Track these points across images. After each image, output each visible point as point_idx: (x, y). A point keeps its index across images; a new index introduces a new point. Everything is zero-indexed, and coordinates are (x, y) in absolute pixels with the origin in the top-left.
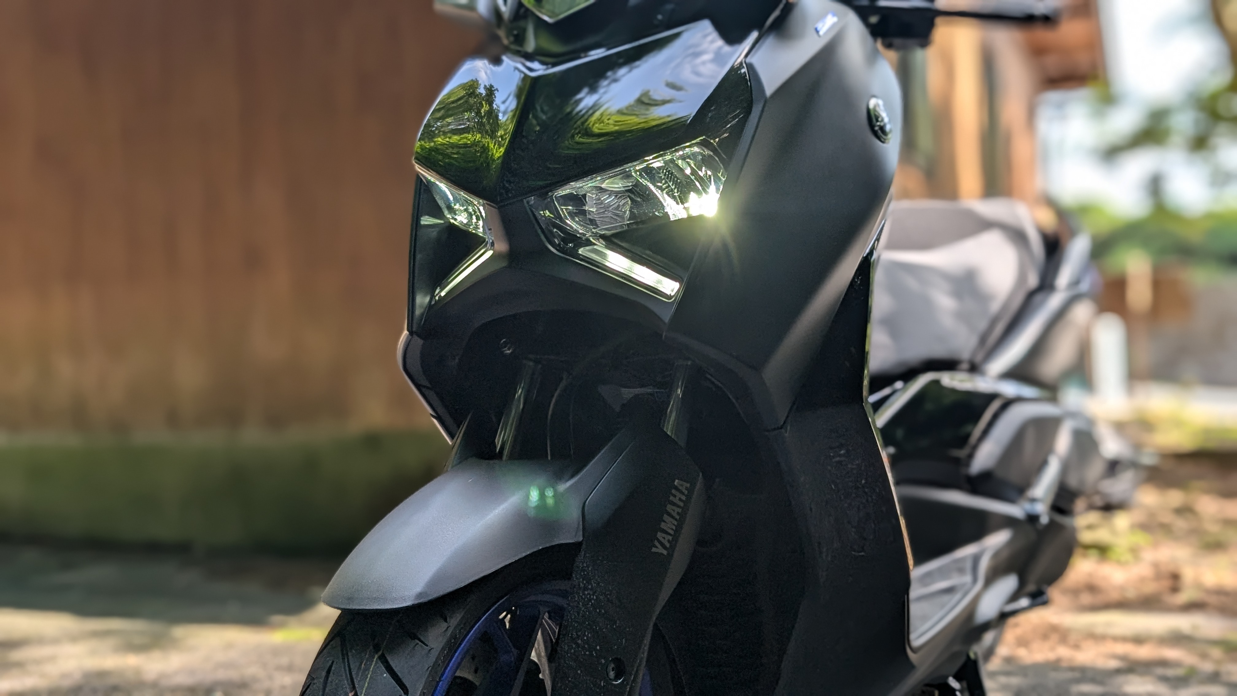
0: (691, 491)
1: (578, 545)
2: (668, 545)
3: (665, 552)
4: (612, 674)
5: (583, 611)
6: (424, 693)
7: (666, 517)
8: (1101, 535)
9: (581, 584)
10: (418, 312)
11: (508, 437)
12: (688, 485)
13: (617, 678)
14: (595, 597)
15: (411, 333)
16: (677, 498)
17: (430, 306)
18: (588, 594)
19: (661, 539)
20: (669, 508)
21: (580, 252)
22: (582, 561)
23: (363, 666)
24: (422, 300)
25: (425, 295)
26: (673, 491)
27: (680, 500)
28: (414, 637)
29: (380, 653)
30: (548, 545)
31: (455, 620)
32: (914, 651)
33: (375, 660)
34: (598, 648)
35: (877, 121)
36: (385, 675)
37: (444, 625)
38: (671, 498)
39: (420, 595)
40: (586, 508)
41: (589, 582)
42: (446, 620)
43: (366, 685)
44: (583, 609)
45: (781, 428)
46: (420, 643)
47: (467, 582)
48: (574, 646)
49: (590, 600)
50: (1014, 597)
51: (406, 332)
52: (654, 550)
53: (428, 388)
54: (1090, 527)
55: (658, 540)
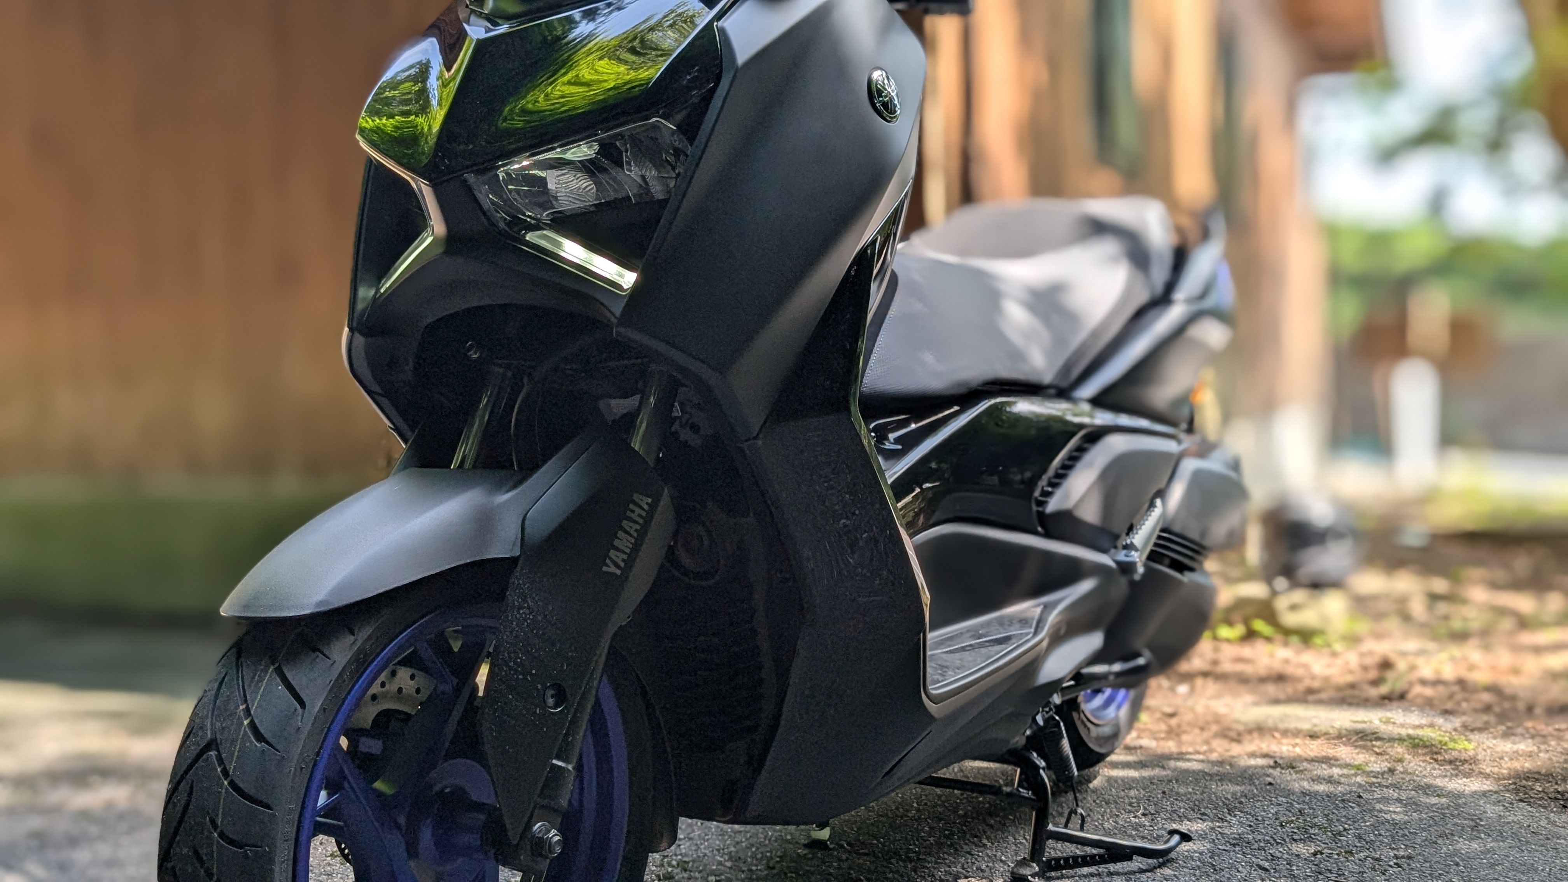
0: (653, 507)
1: (514, 561)
2: (622, 565)
3: (618, 572)
4: (551, 702)
5: (517, 631)
6: (324, 710)
7: (620, 534)
8: (1307, 617)
9: (516, 603)
10: (360, 306)
11: (470, 450)
12: (650, 500)
13: (556, 706)
14: (531, 617)
15: (351, 329)
16: (637, 513)
17: (375, 299)
18: (523, 613)
19: (614, 558)
20: (625, 523)
21: (527, 238)
22: (518, 578)
23: (257, 677)
24: (366, 293)
25: (370, 287)
26: (631, 506)
27: (639, 515)
28: (315, 650)
29: (277, 665)
30: (478, 558)
31: (364, 633)
32: (935, 700)
33: (271, 670)
34: (534, 672)
35: (880, 95)
36: (280, 688)
37: (352, 638)
38: (629, 513)
39: (320, 603)
40: (527, 522)
41: (525, 600)
42: (353, 634)
43: (259, 697)
44: (517, 629)
45: (755, 438)
46: (321, 655)
47: (375, 593)
48: (505, 669)
49: (525, 620)
50: (1097, 658)
51: (346, 329)
52: (605, 569)
53: (380, 395)
54: (1294, 607)
55: (611, 559)
